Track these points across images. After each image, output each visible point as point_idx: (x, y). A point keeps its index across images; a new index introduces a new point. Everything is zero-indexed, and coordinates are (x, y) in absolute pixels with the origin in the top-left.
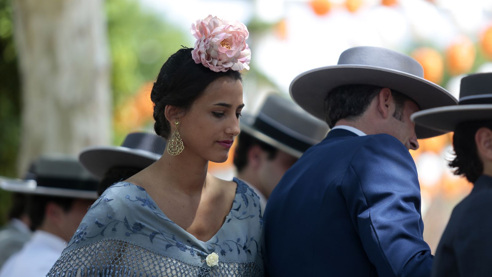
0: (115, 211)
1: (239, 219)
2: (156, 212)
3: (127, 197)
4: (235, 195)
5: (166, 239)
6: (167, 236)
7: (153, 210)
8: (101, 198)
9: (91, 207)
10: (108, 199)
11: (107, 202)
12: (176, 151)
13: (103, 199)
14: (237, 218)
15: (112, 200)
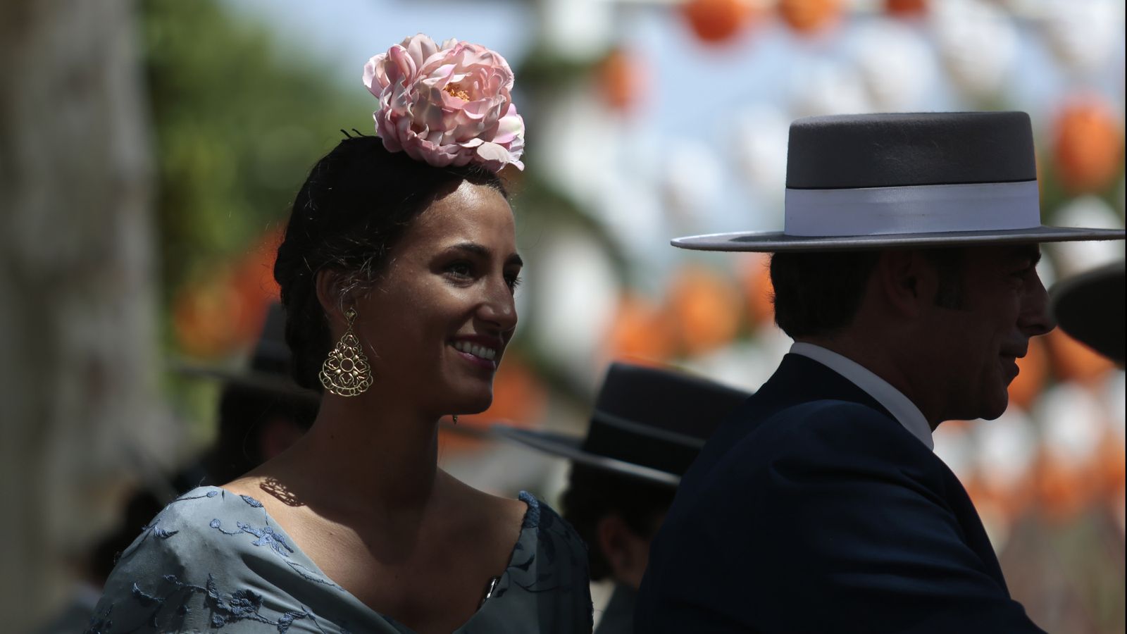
0: (183, 563)
1: (528, 591)
2: (291, 561)
3: (215, 525)
4: (521, 532)
5: (320, 629)
6: (324, 623)
7: (287, 556)
8: (148, 531)
9: (123, 556)
10: (164, 534)
11: (161, 541)
12: (352, 386)
13: (152, 533)
14: (523, 587)
15: (175, 533)
